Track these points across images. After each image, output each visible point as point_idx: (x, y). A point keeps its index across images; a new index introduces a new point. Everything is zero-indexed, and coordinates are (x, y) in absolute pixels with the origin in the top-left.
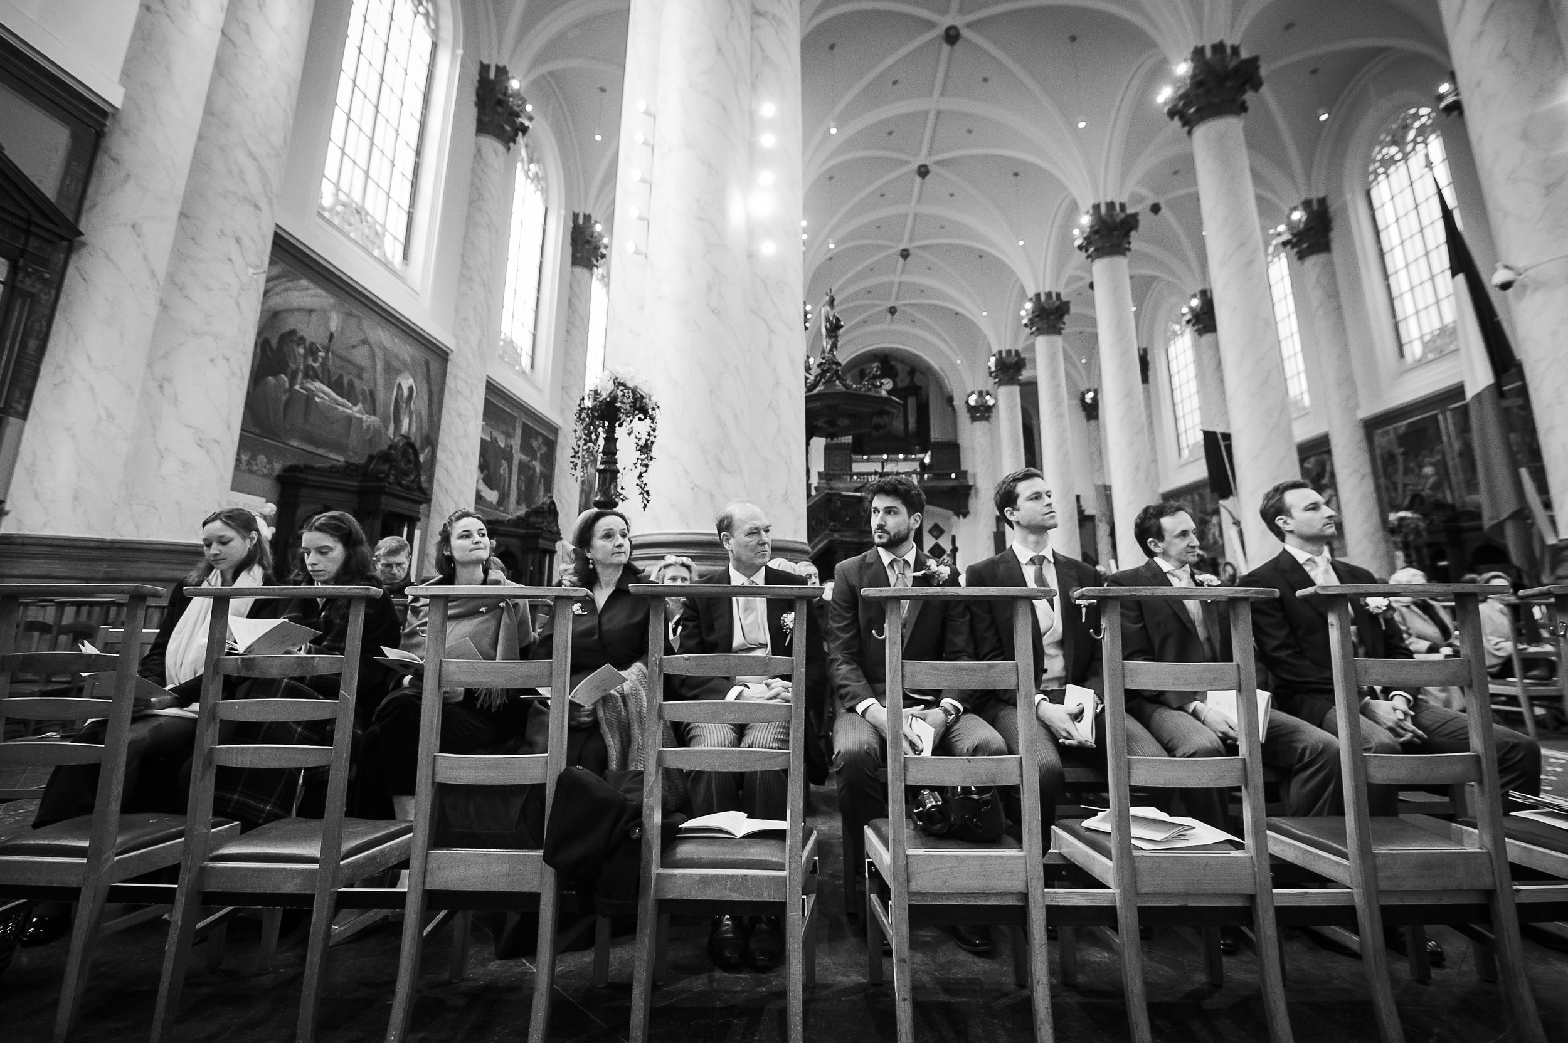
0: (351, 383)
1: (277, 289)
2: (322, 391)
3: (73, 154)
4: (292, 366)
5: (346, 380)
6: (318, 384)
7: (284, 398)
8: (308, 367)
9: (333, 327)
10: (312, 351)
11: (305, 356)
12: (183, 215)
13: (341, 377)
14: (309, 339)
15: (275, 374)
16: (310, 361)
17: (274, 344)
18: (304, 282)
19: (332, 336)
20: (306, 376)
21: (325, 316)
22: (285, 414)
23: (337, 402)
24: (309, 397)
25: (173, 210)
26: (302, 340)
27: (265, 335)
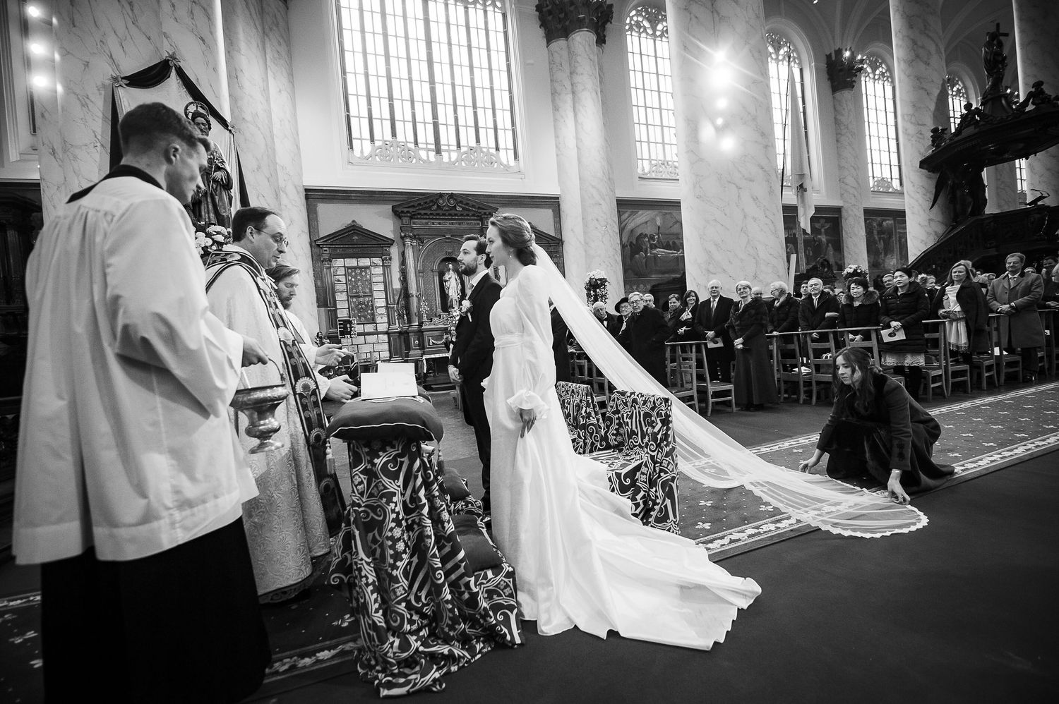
0: (674, 243)
1: (630, 221)
2: (660, 252)
3: (555, 216)
4: (644, 247)
5: (671, 243)
6: (658, 250)
7: (644, 260)
8: (651, 245)
9: (658, 223)
10: (652, 238)
11: (649, 241)
12: (583, 219)
13: (668, 242)
14: (649, 233)
15: (638, 253)
16: (652, 242)
17: (634, 242)
18: (641, 212)
19: (659, 227)
20: (651, 248)
21: (654, 220)
22: (646, 267)
23: (669, 253)
24: (655, 256)
25: (580, 219)
26: (646, 235)
27: (630, 240)
